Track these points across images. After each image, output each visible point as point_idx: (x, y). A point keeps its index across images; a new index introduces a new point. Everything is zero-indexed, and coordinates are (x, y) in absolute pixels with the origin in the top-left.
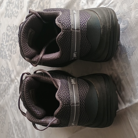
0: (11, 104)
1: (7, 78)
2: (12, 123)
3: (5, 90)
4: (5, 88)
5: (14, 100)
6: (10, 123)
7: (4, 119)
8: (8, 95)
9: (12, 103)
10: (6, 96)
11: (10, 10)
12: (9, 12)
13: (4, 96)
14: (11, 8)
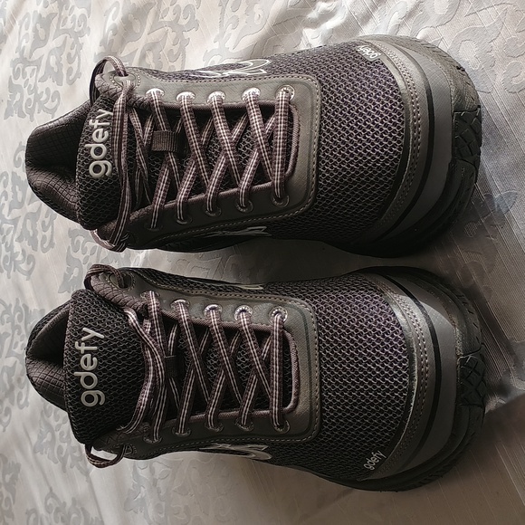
0: (34, 438)
1: (17, 343)
2: (42, 511)
3: (12, 388)
4: (10, 381)
5: (48, 425)
6: (35, 511)
7: (8, 498)
8: (21, 407)
9: (41, 438)
10: (15, 411)
11: (26, 90)
12: (22, 96)
13: (8, 411)
14: (32, 82)
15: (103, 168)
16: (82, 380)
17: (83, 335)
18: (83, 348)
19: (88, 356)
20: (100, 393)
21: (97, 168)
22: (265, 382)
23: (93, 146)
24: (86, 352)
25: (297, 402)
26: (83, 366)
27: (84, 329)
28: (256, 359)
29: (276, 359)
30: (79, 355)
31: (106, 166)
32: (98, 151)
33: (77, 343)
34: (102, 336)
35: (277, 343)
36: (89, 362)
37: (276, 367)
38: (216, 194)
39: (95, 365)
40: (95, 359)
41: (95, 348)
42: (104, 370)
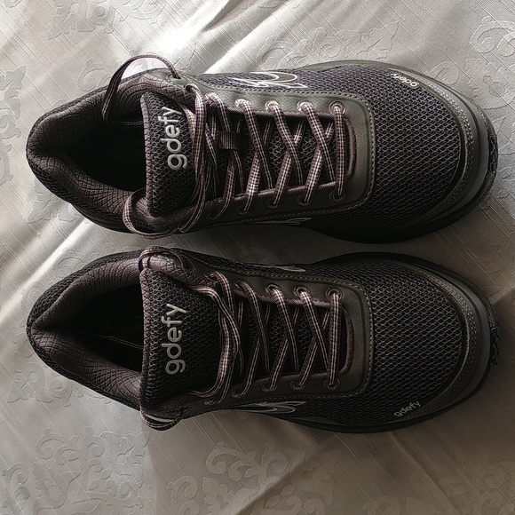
15: (180, 160)
16: (168, 351)
17: (167, 311)
18: (169, 322)
19: (174, 329)
20: (183, 362)
21: (175, 161)
22: (323, 350)
23: (169, 141)
24: (172, 325)
25: (350, 365)
26: (170, 338)
27: (168, 305)
28: (318, 331)
29: (335, 331)
30: (165, 328)
31: (182, 159)
32: (174, 145)
33: (163, 317)
34: (184, 311)
35: (336, 317)
36: (175, 334)
37: (334, 337)
38: (285, 190)
39: (180, 336)
40: (180, 332)
41: (179, 322)
42: (188, 342)
